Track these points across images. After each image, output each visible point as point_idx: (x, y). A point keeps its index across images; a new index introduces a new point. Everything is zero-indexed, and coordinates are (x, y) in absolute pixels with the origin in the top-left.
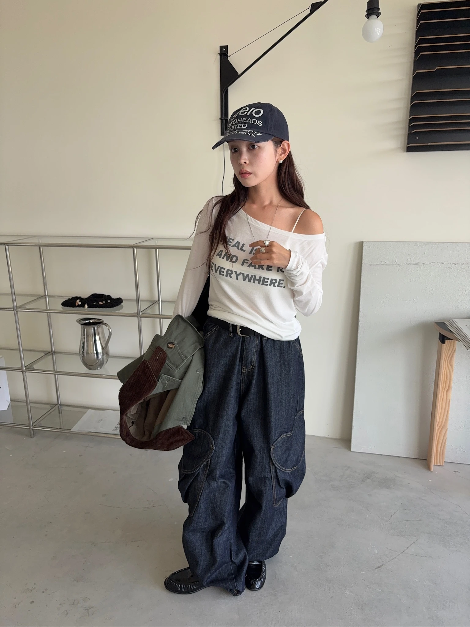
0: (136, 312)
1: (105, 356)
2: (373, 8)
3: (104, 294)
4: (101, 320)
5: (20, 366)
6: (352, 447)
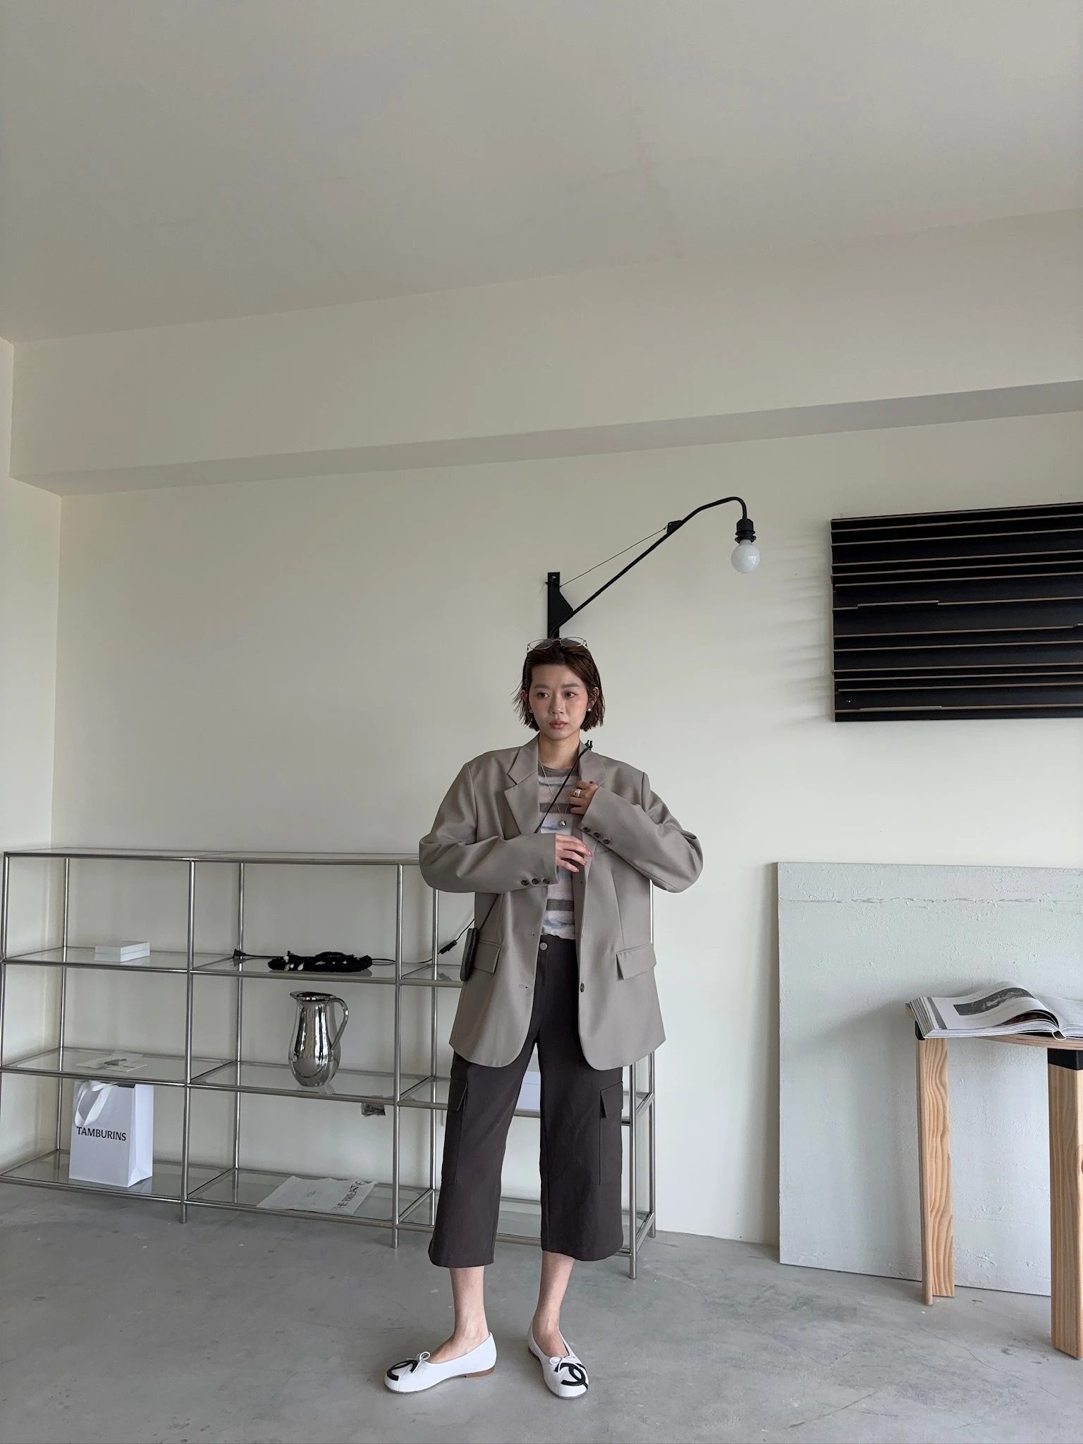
1: (332, 1063)
2: (745, 531)
3: (341, 952)
4: (331, 997)
6: (781, 1254)
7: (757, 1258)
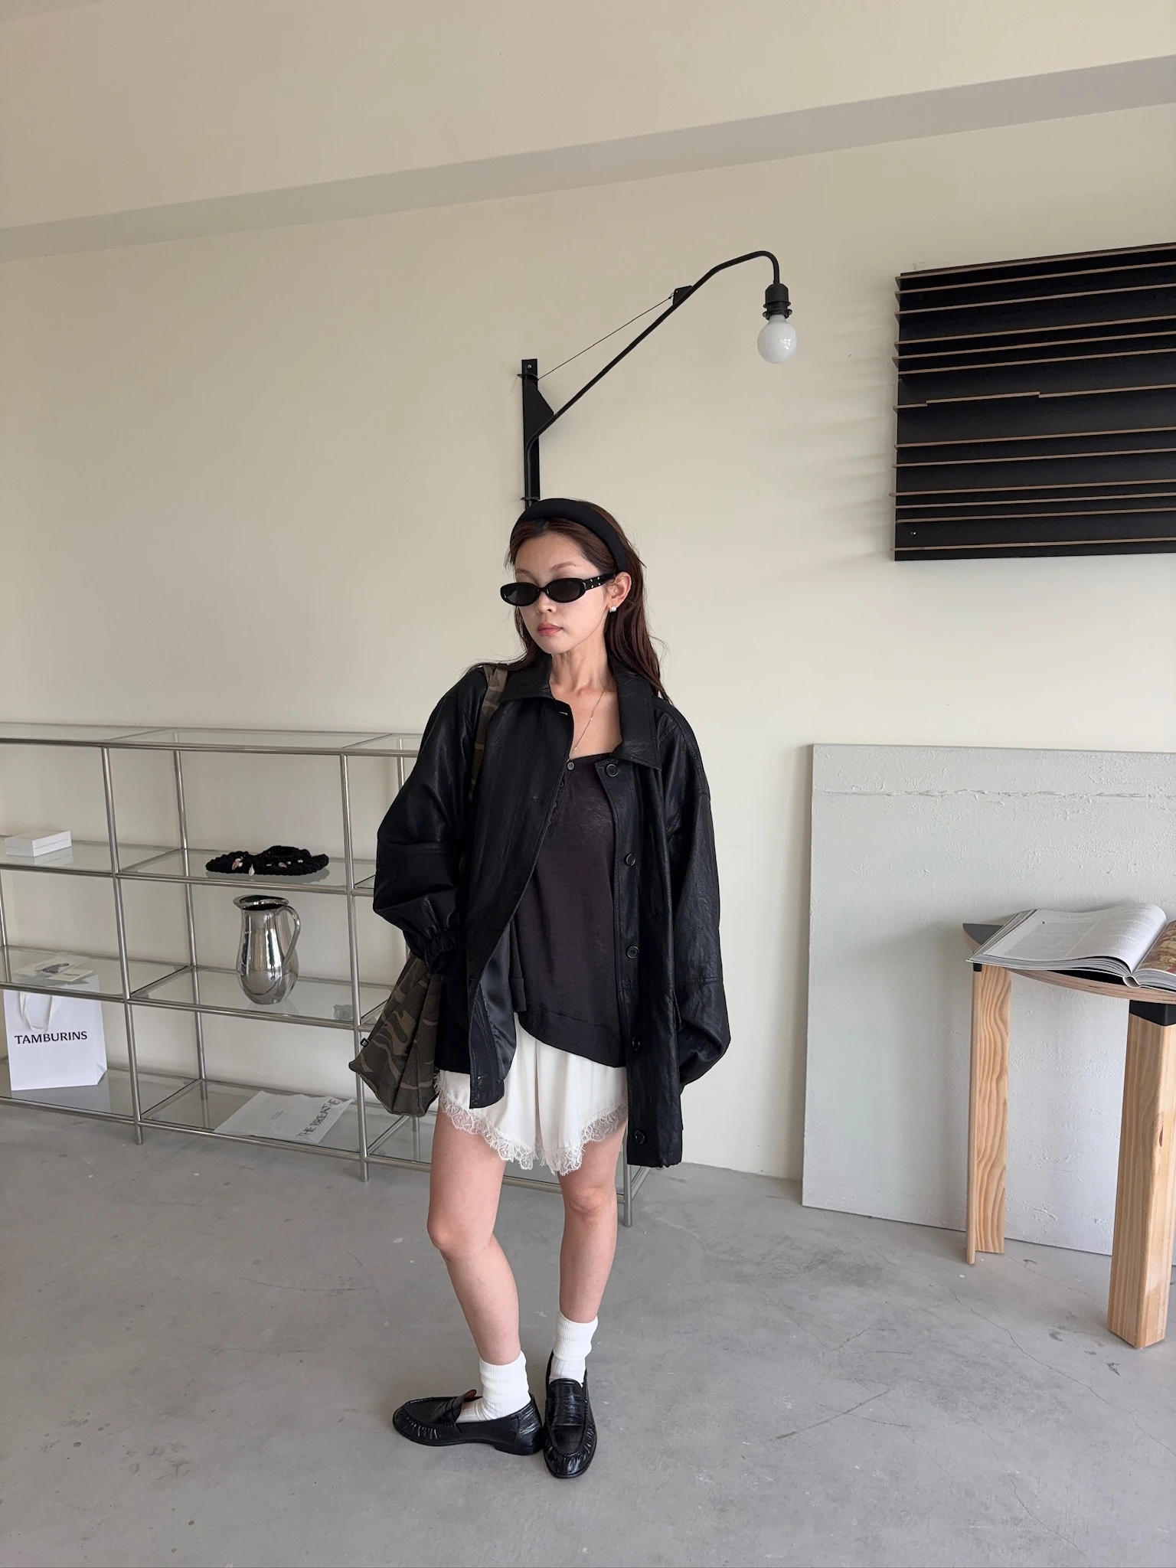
0: (345, 884)
1: (287, 976)
2: (777, 302)
3: (296, 847)
4: (284, 901)
5: (121, 992)
6: (804, 1196)
7: (776, 1198)
